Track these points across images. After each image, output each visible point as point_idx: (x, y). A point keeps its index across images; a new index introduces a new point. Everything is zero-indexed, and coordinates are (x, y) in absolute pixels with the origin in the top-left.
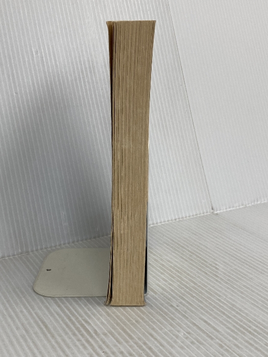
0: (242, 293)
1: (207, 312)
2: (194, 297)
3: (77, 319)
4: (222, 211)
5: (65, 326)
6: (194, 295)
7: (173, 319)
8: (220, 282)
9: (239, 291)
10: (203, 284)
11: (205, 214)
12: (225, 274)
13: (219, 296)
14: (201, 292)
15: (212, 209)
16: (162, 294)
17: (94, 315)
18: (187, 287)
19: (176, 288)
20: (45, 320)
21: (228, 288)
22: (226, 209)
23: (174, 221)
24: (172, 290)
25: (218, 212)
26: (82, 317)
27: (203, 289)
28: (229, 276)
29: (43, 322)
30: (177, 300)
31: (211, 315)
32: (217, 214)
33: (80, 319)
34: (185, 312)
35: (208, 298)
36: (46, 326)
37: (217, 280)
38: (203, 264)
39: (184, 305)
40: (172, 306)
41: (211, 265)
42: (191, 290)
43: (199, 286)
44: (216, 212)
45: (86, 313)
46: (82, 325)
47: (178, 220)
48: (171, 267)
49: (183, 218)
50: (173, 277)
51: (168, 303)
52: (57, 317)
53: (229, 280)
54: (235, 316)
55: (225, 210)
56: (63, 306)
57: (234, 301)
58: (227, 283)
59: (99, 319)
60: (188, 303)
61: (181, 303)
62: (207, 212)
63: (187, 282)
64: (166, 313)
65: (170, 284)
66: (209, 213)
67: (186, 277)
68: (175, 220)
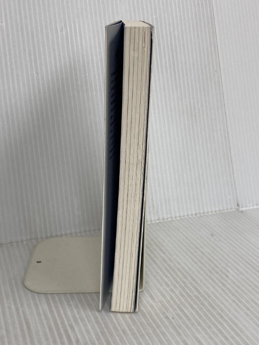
0: (248, 309)
1: (204, 329)
2: (193, 308)
3: (63, 323)
4: (247, 208)
5: (47, 330)
6: (194, 306)
7: (164, 334)
8: (226, 293)
9: (245, 306)
10: (207, 294)
11: (229, 210)
12: (234, 283)
13: (222, 310)
14: (203, 304)
15: (238, 205)
16: (160, 302)
17: (82, 320)
18: (189, 296)
19: (176, 296)
20: (30, 321)
21: (234, 301)
22: (253, 206)
23: (194, 216)
24: (172, 298)
25: (244, 209)
26: (68, 320)
27: (205, 299)
28: (238, 287)
29: (28, 324)
30: (175, 310)
31: (207, 333)
32: (242, 212)
33: (66, 323)
34: (180, 327)
35: (209, 311)
36: (29, 328)
37: (223, 290)
38: (213, 268)
39: (180, 318)
40: (167, 318)
41: (221, 271)
42: (192, 299)
43: (202, 296)
44: (241, 209)
45: (74, 317)
46: (66, 331)
47: (198, 215)
48: (178, 269)
49: (204, 213)
50: (177, 282)
51: (164, 313)
52: (43, 317)
53: (237, 291)
54: (233, 338)
55: (251, 208)
56: (53, 305)
57: (236, 318)
58: (233, 295)
59: (85, 325)
60: (186, 315)
61: (178, 315)
62: (231, 209)
63: (190, 290)
64: (158, 326)
65: (172, 290)
66: (233, 210)
67: (191, 284)
68: (196, 214)
